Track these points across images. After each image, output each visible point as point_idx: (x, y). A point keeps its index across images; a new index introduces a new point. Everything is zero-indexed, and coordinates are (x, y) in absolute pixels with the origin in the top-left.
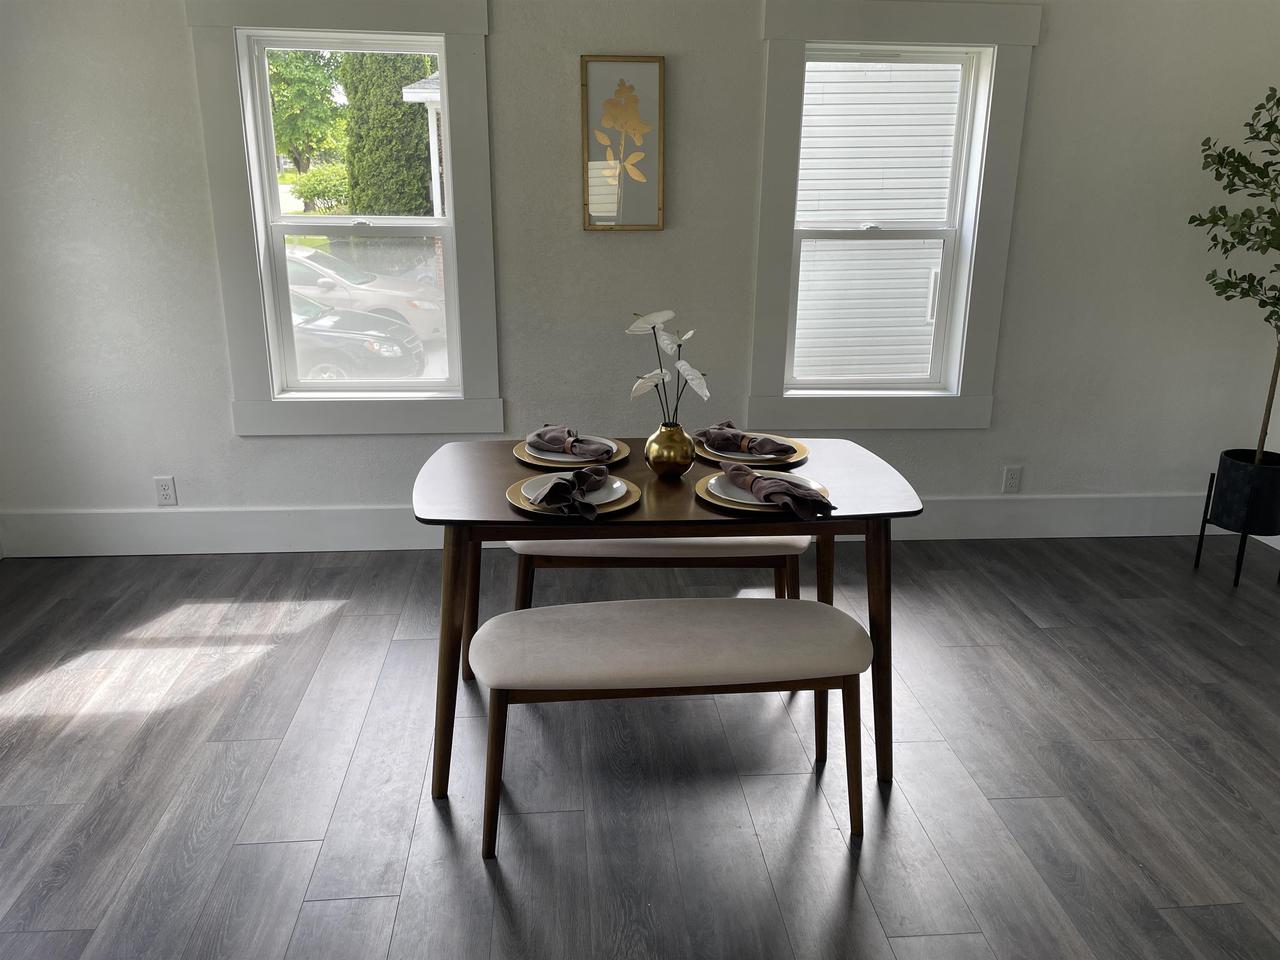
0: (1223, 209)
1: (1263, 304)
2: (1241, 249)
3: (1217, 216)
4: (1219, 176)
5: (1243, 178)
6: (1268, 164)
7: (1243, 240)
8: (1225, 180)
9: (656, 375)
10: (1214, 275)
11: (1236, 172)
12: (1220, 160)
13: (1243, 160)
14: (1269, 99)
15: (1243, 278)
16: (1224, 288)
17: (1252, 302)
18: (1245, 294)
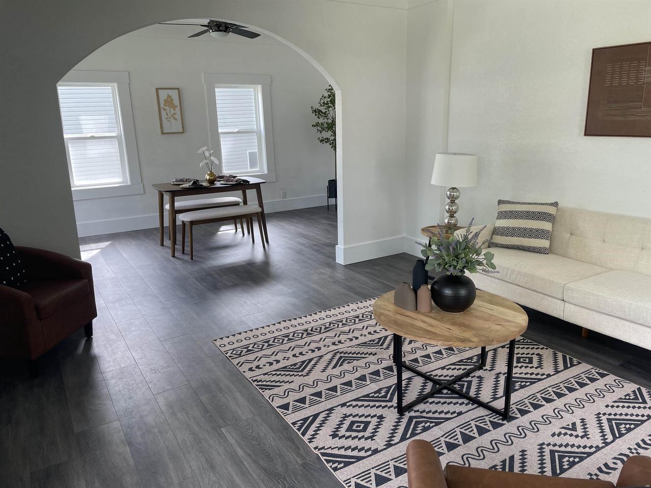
0: (318, 122)
1: (330, 144)
2: (324, 132)
3: (317, 125)
4: (316, 115)
5: (320, 115)
6: (326, 112)
7: (324, 130)
8: (317, 116)
9: (205, 161)
10: (319, 138)
11: (319, 114)
12: (315, 111)
13: (320, 111)
14: (323, 97)
15: (325, 139)
16: (322, 141)
17: (328, 144)
18: (326, 142)
